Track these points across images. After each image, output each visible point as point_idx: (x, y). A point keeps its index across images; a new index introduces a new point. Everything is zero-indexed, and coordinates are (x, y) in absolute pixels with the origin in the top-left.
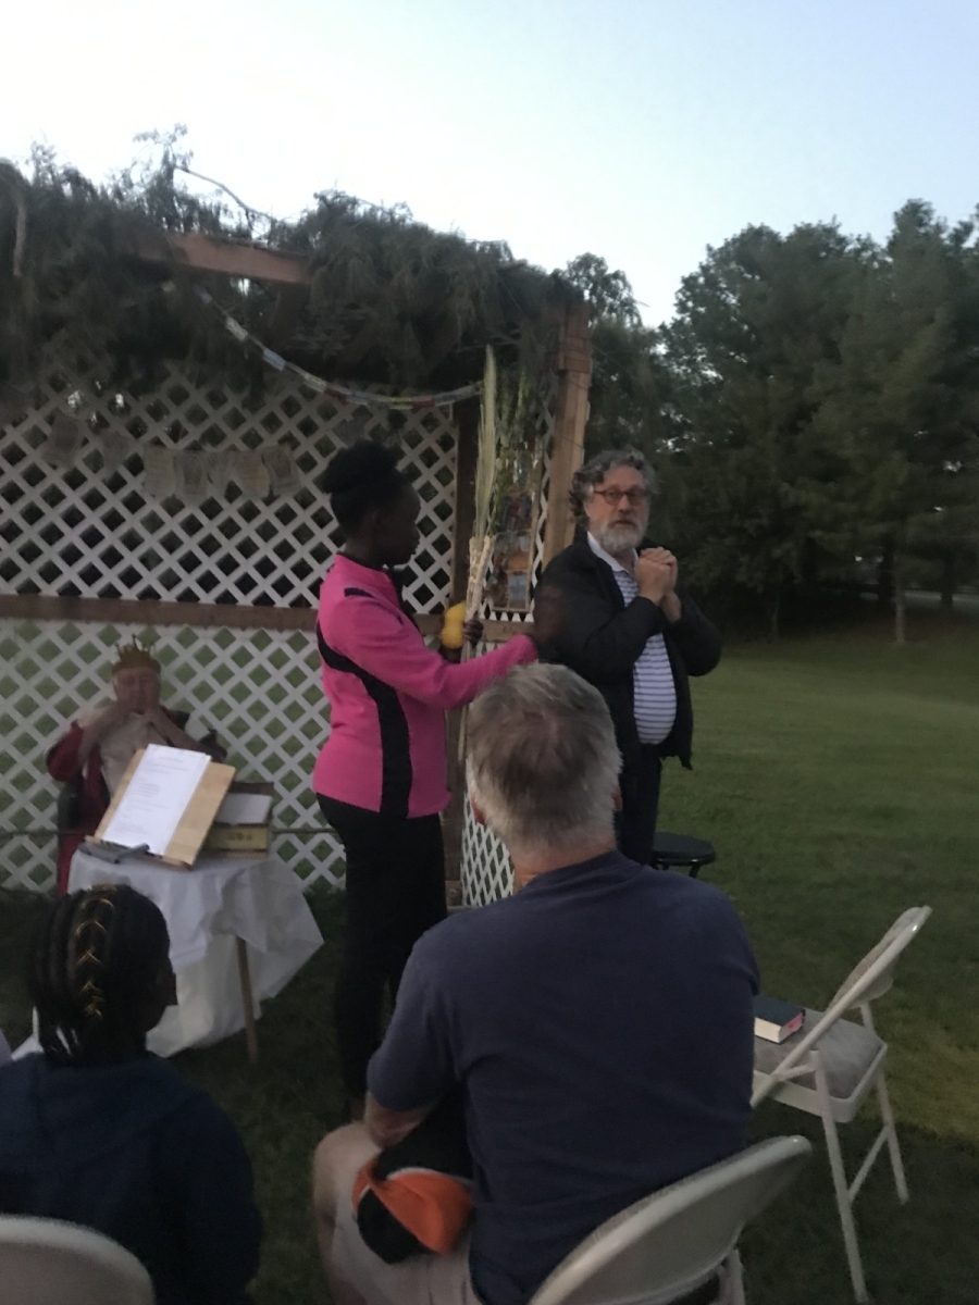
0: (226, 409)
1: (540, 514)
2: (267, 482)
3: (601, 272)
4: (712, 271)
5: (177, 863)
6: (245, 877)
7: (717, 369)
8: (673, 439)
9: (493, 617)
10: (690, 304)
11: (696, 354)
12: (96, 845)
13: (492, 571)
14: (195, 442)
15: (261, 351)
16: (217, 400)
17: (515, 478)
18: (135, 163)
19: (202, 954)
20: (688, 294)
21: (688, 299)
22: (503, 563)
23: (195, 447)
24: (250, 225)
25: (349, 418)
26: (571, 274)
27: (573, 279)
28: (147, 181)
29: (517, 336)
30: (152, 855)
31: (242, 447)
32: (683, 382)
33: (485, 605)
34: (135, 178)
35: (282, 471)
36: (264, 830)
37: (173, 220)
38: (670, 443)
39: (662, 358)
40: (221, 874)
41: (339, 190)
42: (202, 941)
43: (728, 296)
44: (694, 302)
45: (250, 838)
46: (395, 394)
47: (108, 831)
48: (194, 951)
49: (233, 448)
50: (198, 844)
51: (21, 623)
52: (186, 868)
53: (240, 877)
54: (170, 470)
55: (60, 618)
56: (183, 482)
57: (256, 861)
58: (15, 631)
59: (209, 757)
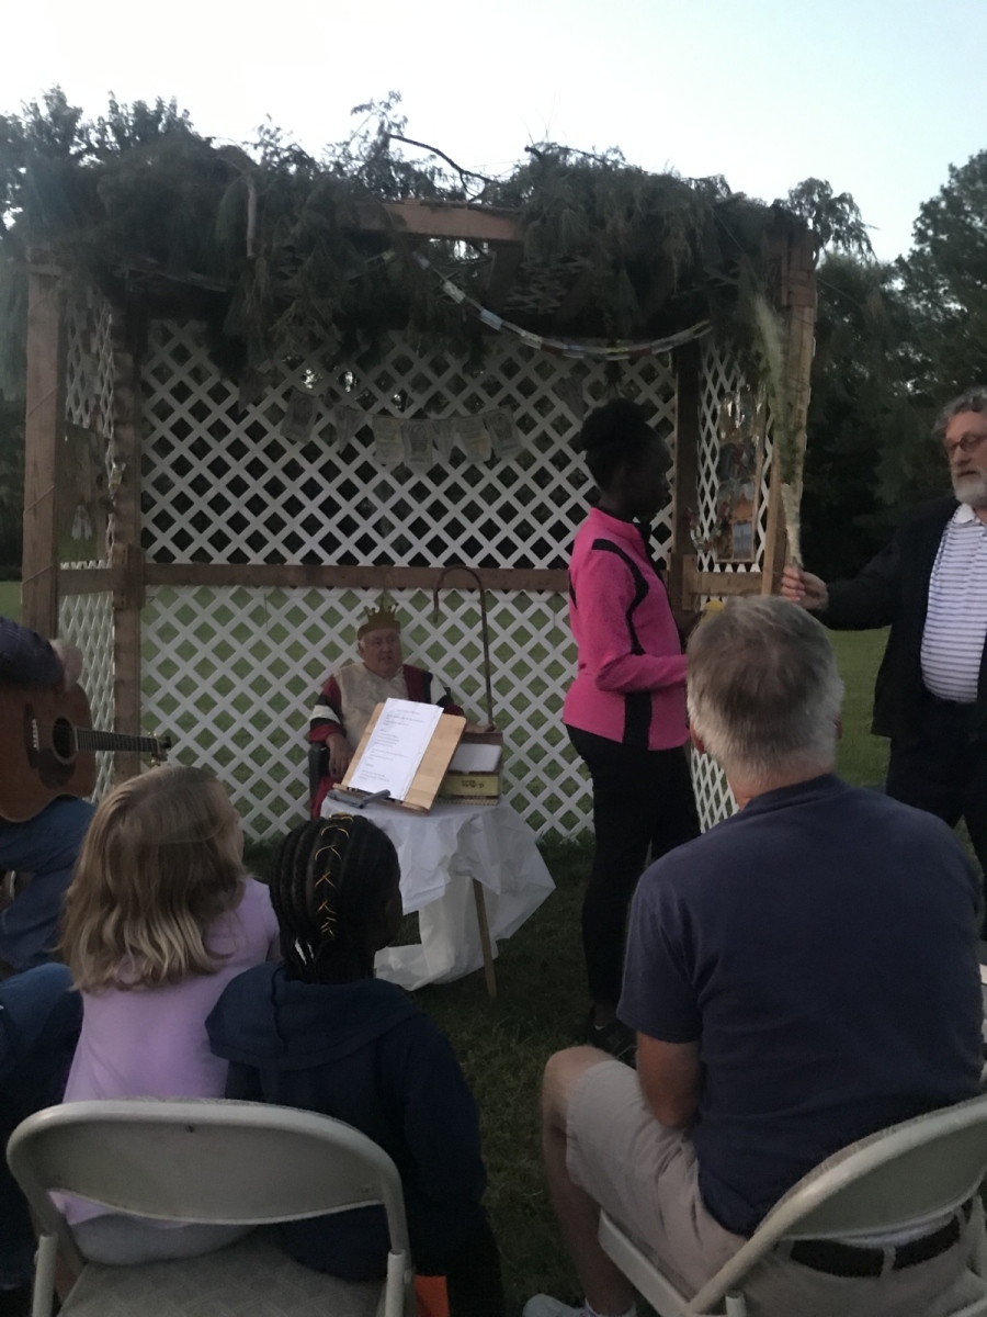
0: (448, 375)
1: (764, 461)
2: (489, 445)
3: (825, 197)
4: (955, 194)
5: (416, 808)
6: (479, 822)
7: (962, 302)
8: (913, 381)
9: (717, 569)
10: (930, 232)
11: (938, 287)
12: (342, 792)
13: (715, 522)
14: (420, 410)
15: (479, 312)
16: (439, 367)
17: (738, 424)
18: (354, 136)
19: (441, 893)
20: (928, 221)
21: (928, 227)
22: (726, 514)
23: (419, 415)
24: (465, 186)
25: (567, 375)
26: (792, 203)
27: (795, 208)
28: (365, 154)
29: (735, 276)
30: (393, 800)
31: (464, 411)
32: (922, 319)
33: (708, 557)
34: (354, 150)
35: (505, 434)
36: (496, 778)
37: (391, 189)
38: (909, 385)
39: (899, 295)
40: (456, 818)
41: (551, 141)
42: (441, 882)
43: (973, 219)
44: (934, 230)
45: (482, 785)
46: (612, 345)
47: (353, 779)
48: (435, 889)
49: (456, 413)
50: (434, 790)
51: (271, 590)
52: (424, 812)
53: (474, 822)
54: (398, 439)
55: (305, 585)
56: (410, 449)
57: (490, 806)
58: (266, 599)
59: (442, 709)
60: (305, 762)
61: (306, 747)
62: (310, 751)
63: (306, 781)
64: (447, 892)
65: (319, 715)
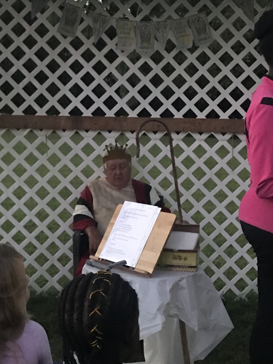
2: (191, 38)
5: (143, 272)
6: (184, 283)
12: (95, 261)
14: (147, 16)
19: (159, 328)
23: (146, 19)
30: (128, 267)
31: (175, 16)
35: (201, 31)
36: (195, 254)
40: (170, 280)
42: (159, 321)
45: (186, 259)
47: (102, 252)
48: (155, 326)
49: (170, 18)
50: (155, 261)
51: (49, 132)
52: (148, 275)
53: (180, 283)
54: (132, 35)
55: (72, 129)
56: (140, 41)
57: (190, 273)
58: (47, 137)
59: (160, 209)
60: (70, 243)
61: (71, 233)
62: (74, 236)
63: (71, 255)
64: (163, 328)
65: (79, 212)
